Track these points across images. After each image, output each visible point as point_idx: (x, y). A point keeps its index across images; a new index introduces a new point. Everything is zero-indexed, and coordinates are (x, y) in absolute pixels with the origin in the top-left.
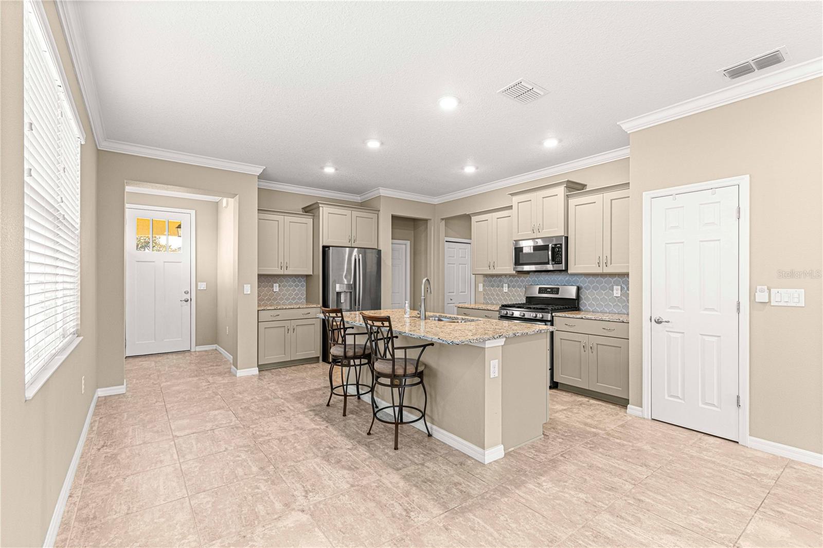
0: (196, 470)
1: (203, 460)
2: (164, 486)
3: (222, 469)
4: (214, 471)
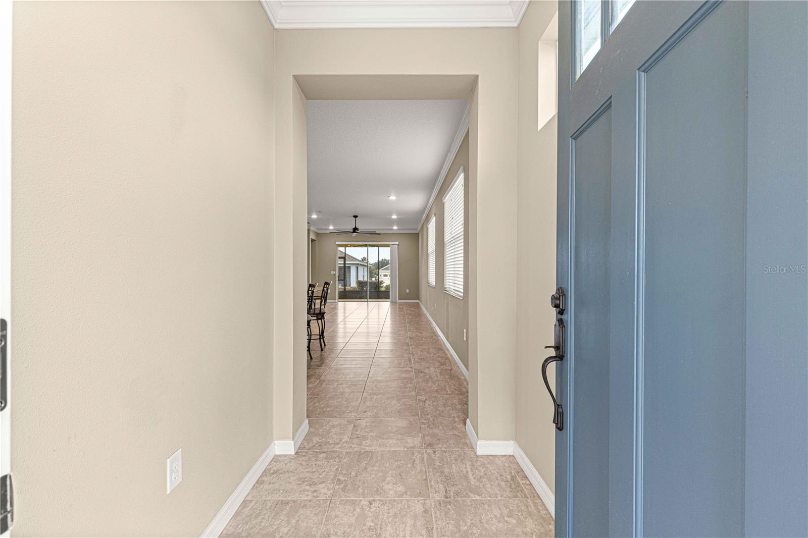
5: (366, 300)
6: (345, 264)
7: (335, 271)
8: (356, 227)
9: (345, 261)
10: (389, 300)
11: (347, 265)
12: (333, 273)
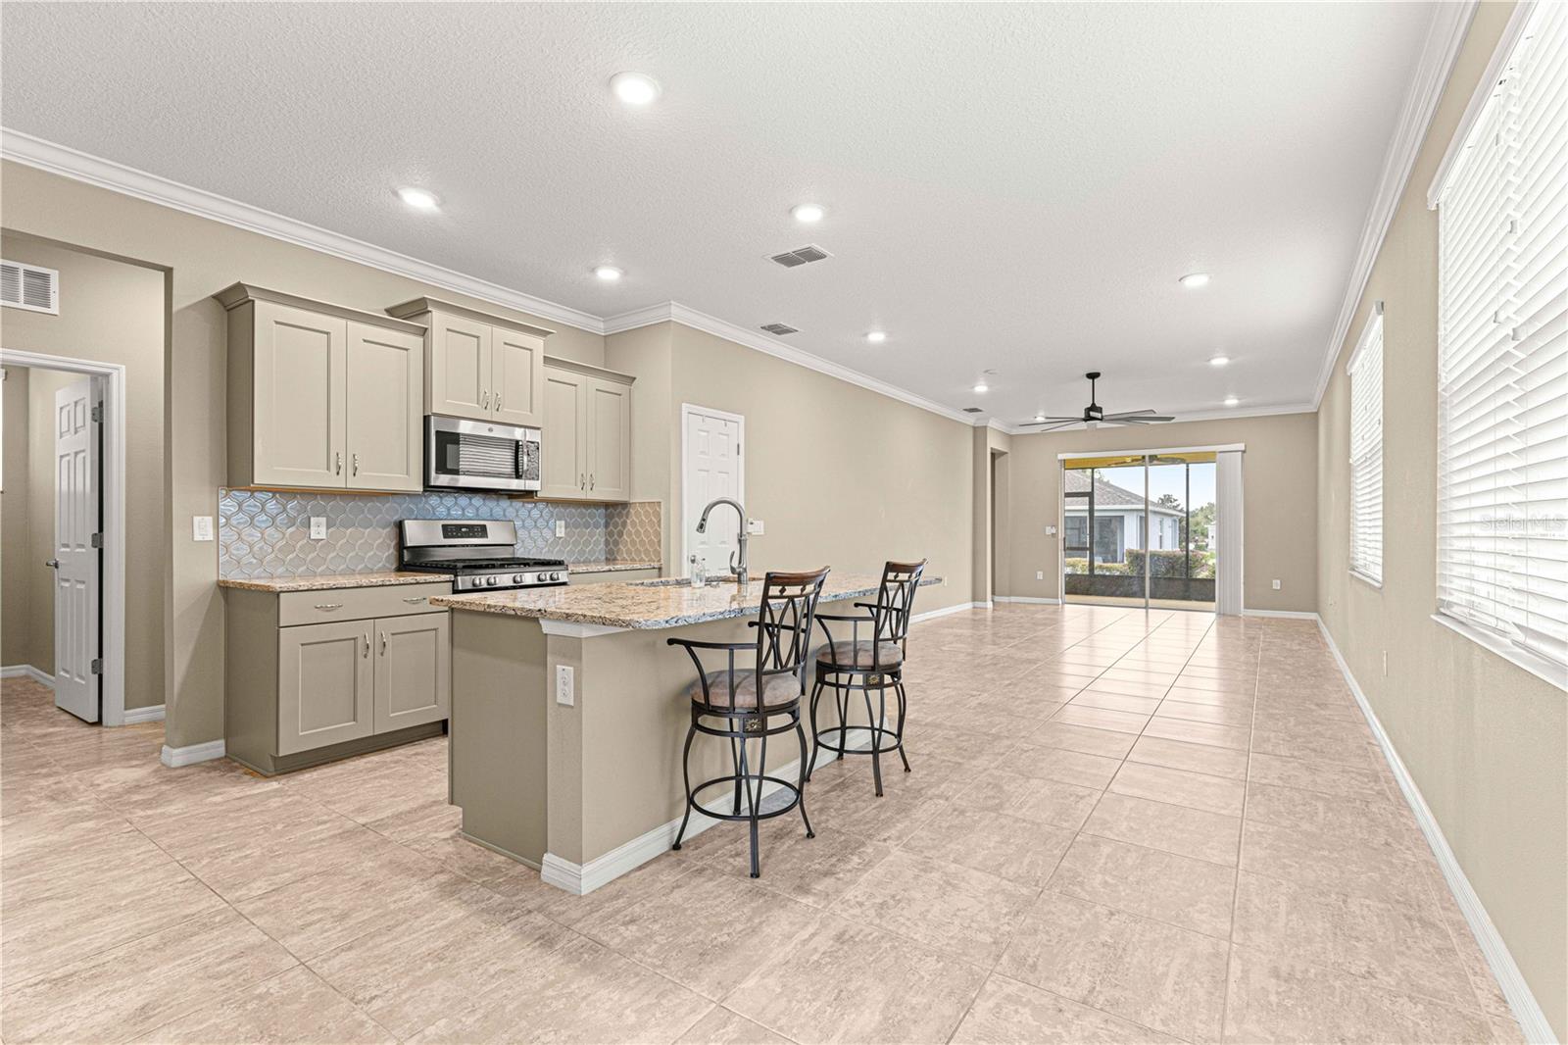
0: (1204, 906)
1: (1178, 915)
2: (1278, 907)
3: (1157, 879)
4: (1173, 885)
5: (1141, 601)
6: (1091, 511)
7: (1056, 526)
8: (1093, 404)
9: (1091, 503)
10: (1212, 605)
11: (1096, 514)
12: (1049, 530)
